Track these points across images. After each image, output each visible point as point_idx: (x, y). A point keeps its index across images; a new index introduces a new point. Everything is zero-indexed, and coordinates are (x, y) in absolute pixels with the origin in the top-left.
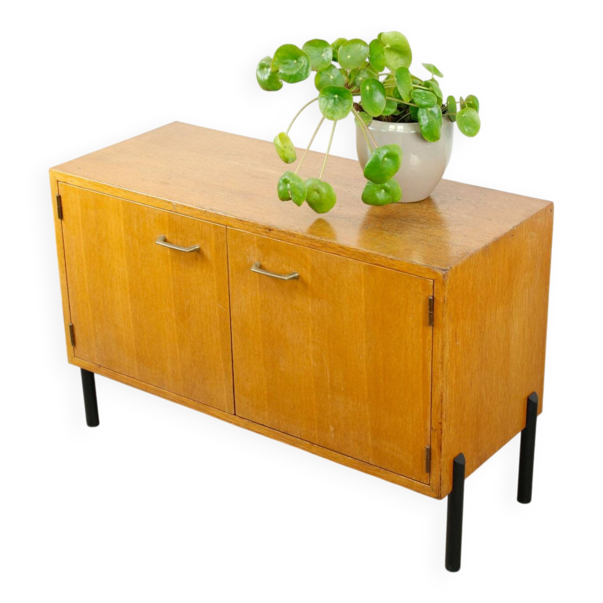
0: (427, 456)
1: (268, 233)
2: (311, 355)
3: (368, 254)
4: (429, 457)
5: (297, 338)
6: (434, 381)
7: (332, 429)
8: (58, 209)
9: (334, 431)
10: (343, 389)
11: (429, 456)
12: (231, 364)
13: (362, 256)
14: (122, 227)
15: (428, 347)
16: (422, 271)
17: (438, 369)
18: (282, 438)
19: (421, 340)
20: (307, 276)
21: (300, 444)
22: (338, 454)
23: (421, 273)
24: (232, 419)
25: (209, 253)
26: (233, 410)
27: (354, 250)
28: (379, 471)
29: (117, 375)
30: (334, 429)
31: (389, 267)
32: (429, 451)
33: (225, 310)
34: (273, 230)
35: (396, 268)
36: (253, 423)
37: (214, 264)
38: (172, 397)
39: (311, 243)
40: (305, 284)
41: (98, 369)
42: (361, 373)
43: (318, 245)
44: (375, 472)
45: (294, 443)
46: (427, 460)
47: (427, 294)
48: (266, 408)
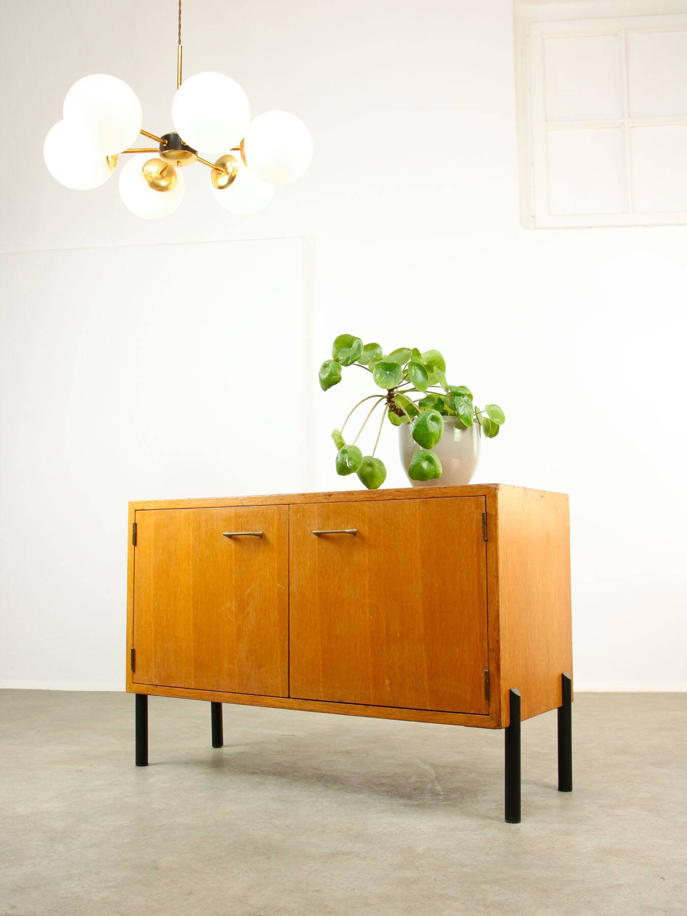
0: (486, 680)
1: (328, 498)
2: (367, 609)
3: (422, 490)
4: (487, 681)
5: (354, 595)
6: (490, 599)
7: (387, 682)
8: (134, 534)
9: (389, 685)
10: (399, 635)
11: (488, 679)
12: (287, 643)
13: (417, 493)
14: (191, 535)
15: (483, 564)
16: (475, 490)
17: (494, 583)
18: (336, 709)
19: (476, 559)
20: (365, 531)
21: (355, 709)
22: (394, 709)
23: (474, 492)
24: (286, 702)
25: (271, 536)
26: (287, 692)
27: (409, 490)
28: (437, 715)
29: (173, 690)
30: (389, 682)
31: (443, 495)
32: (487, 674)
33: (284, 588)
34: (332, 495)
35: (449, 495)
36: (307, 701)
37: (276, 546)
38: (226, 697)
39: (369, 496)
40: (362, 538)
41: (155, 688)
42: (417, 612)
43: (375, 496)
44: (431, 717)
45: (349, 711)
46: (486, 684)
47: (480, 511)
48: (321, 680)
